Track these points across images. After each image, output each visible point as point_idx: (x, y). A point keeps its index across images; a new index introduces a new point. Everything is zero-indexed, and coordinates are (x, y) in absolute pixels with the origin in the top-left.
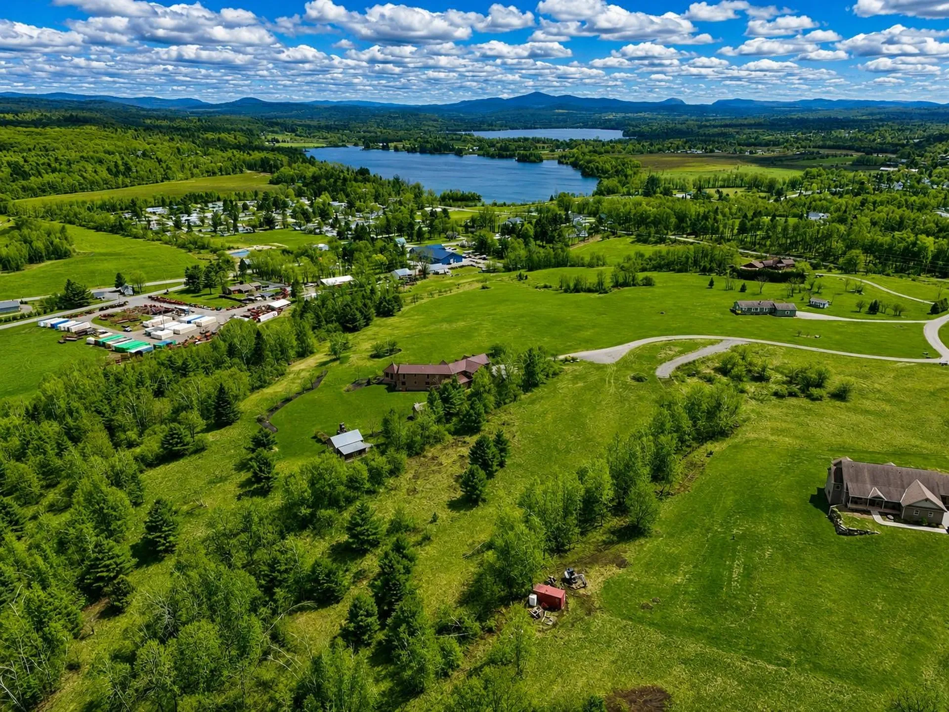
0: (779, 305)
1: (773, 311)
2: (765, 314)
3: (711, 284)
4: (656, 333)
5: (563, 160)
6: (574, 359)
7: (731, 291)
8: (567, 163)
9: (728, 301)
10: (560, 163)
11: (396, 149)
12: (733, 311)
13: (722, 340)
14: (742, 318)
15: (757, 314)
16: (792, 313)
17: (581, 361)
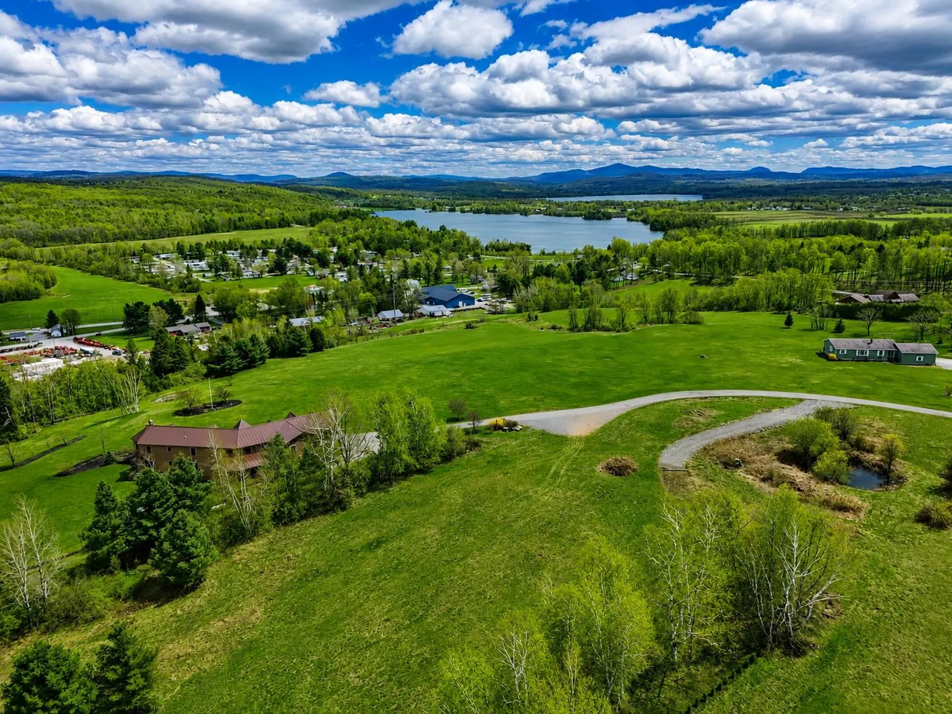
0: (905, 348)
1: (895, 357)
2: (880, 359)
3: (789, 322)
4: (682, 385)
5: (633, 217)
6: (512, 426)
7: (819, 332)
8: (637, 221)
9: (815, 342)
10: (629, 220)
11: (463, 211)
12: (823, 355)
13: (801, 400)
14: (838, 367)
15: (866, 360)
16: (929, 360)
17: (525, 429)
